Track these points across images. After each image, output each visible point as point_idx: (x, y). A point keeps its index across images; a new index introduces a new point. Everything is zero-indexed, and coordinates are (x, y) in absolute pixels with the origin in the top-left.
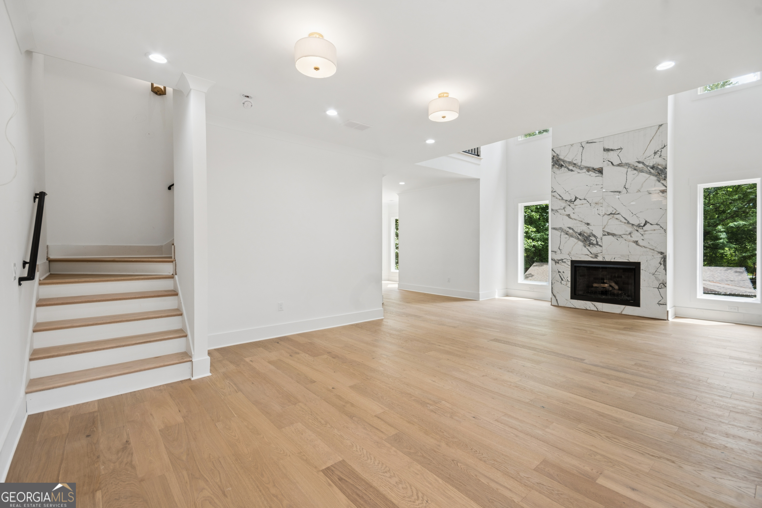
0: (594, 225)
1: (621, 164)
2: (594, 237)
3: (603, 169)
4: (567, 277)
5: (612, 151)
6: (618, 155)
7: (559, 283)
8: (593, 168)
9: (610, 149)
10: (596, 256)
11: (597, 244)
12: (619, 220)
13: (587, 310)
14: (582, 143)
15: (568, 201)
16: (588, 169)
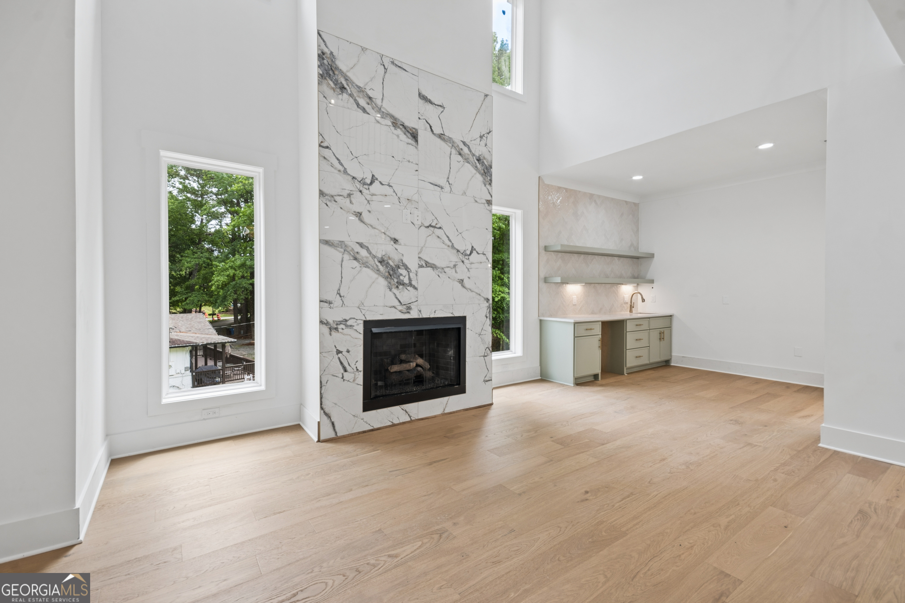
0: (405, 245)
1: (443, 136)
2: (406, 269)
3: (418, 132)
4: (357, 362)
5: (431, 104)
6: (439, 117)
7: (340, 380)
8: (403, 123)
9: (428, 98)
10: (408, 309)
11: (411, 285)
12: (441, 239)
13: (394, 425)
14: (383, 56)
15: (358, 181)
16: (394, 123)
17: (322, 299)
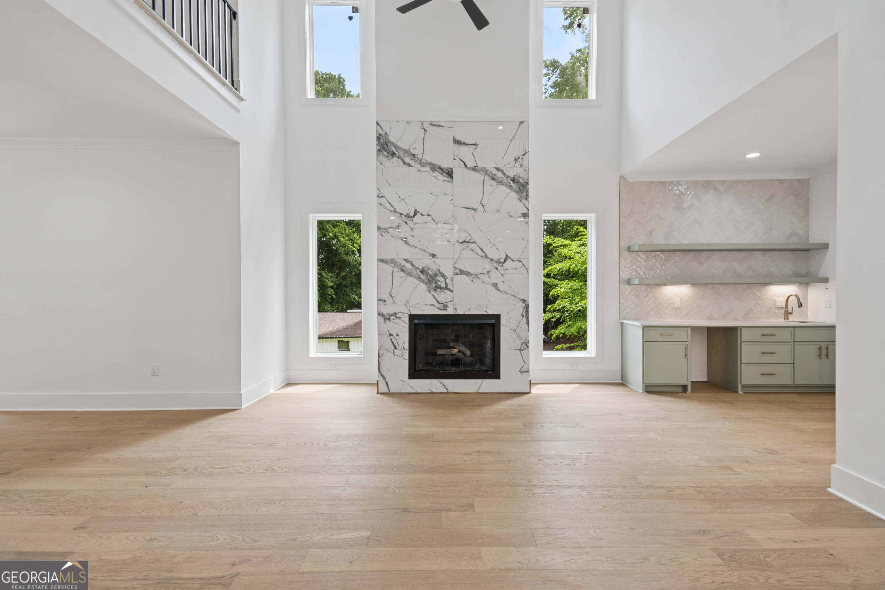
0: (442, 258)
1: (477, 168)
2: (443, 277)
3: (453, 170)
4: (404, 343)
5: (465, 145)
6: (472, 154)
7: (392, 354)
8: (440, 166)
9: (462, 141)
10: (445, 307)
11: (447, 288)
12: (475, 251)
13: (432, 393)
14: (424, 122)
15: (404, 216)
16: (433, 168)
17: (379, 299)
